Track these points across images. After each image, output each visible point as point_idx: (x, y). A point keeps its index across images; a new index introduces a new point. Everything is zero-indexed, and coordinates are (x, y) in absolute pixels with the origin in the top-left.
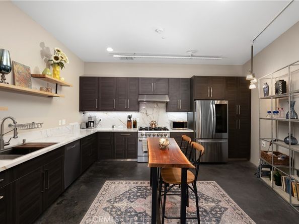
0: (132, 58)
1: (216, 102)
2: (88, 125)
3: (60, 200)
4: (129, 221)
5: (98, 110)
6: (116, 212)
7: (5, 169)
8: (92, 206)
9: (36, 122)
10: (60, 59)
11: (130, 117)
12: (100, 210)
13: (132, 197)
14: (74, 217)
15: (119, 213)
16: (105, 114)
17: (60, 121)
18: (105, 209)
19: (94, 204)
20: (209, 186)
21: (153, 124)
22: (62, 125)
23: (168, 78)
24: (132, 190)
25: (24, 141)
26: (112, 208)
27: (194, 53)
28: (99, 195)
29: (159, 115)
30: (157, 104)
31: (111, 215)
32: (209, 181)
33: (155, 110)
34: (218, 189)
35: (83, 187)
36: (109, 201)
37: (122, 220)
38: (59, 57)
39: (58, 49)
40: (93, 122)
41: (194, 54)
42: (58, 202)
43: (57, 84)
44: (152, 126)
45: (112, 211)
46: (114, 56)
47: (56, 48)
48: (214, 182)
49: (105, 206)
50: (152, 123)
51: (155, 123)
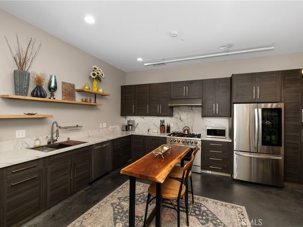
0: (163, 63)
1: (263, 106)
2: (127, 128)
3: (88, 187)
4: (124, 220)
5: (134, 115)
6: (119, 209)
7: (38, 158)
8: (104, 199)
9: (79, 125)
10: (97, 74)
11: (162, 122)
12: (109, 204)
13: (140, 200)
14: (89, 203)
15: (120, 211)
16: (142, 119)
17: (101, 125)
18: (112, 204)
19: (108, 198)
20: (232, 211)
21: (185, 130)
22: (102, 128)
23: (203, 80)
24: (145, 193)
25: (69, 139)
26: (118, 205)
27: (230, 47)
28: (115, 191)
29: (194, 120)
30: (192, 109)
31: (114, 210)
32: (236, 205)
33: (190, 114)
34: (242, 217)
35: (109, 182)
36: (119, 199)
37: (119, 217)
38: (96, 73)
39: (95, 67)
40: (131, 125)
41: (231, 49)
42: (86, 189)
43: (95, 95)
44: (184, 132)
45: (116, 207)
46: (145, 64)
47: (94, 67)
48: (244, 208)
49: (114, 201)
50: (185, 128)
51: (188, 129)
